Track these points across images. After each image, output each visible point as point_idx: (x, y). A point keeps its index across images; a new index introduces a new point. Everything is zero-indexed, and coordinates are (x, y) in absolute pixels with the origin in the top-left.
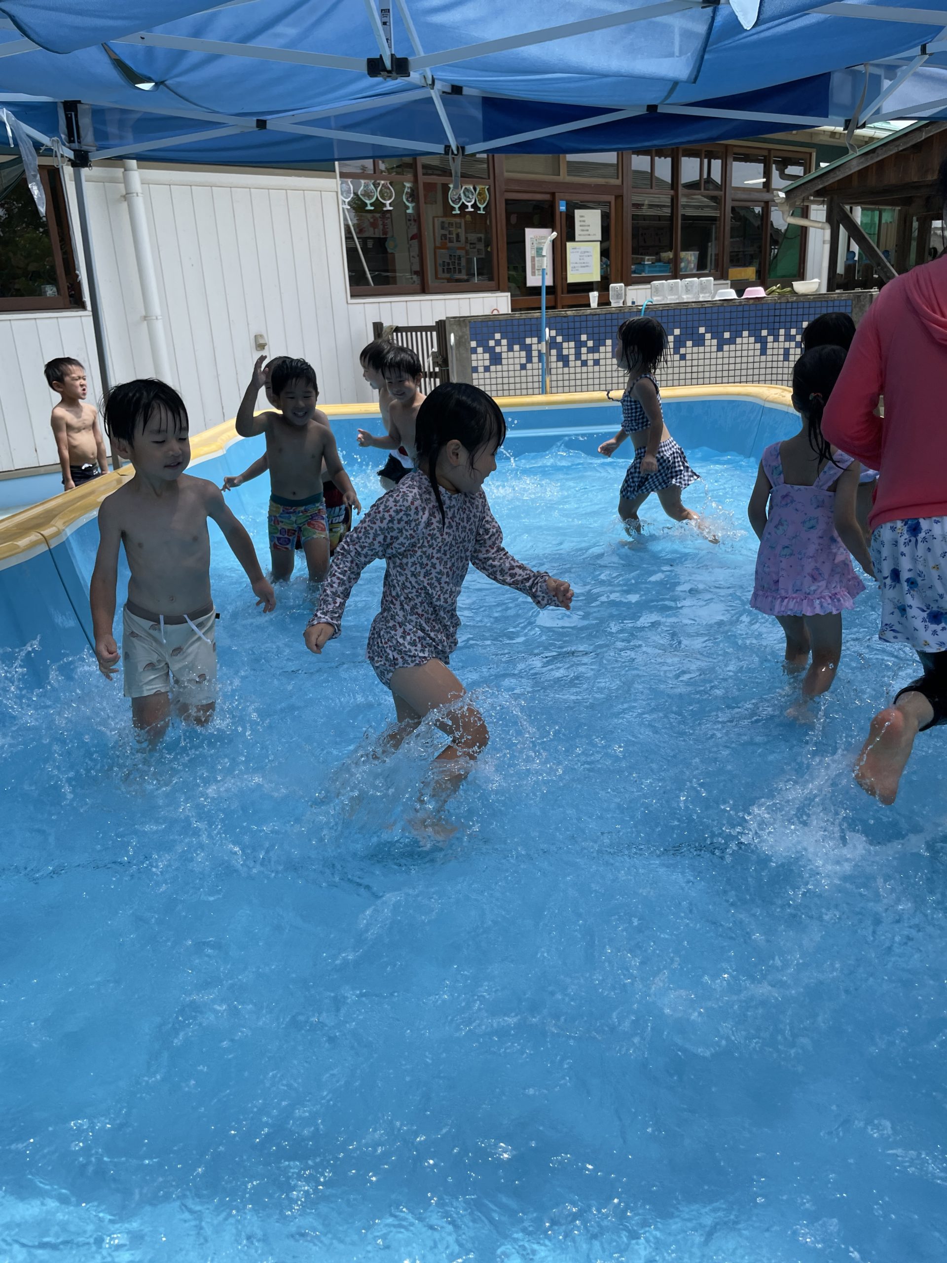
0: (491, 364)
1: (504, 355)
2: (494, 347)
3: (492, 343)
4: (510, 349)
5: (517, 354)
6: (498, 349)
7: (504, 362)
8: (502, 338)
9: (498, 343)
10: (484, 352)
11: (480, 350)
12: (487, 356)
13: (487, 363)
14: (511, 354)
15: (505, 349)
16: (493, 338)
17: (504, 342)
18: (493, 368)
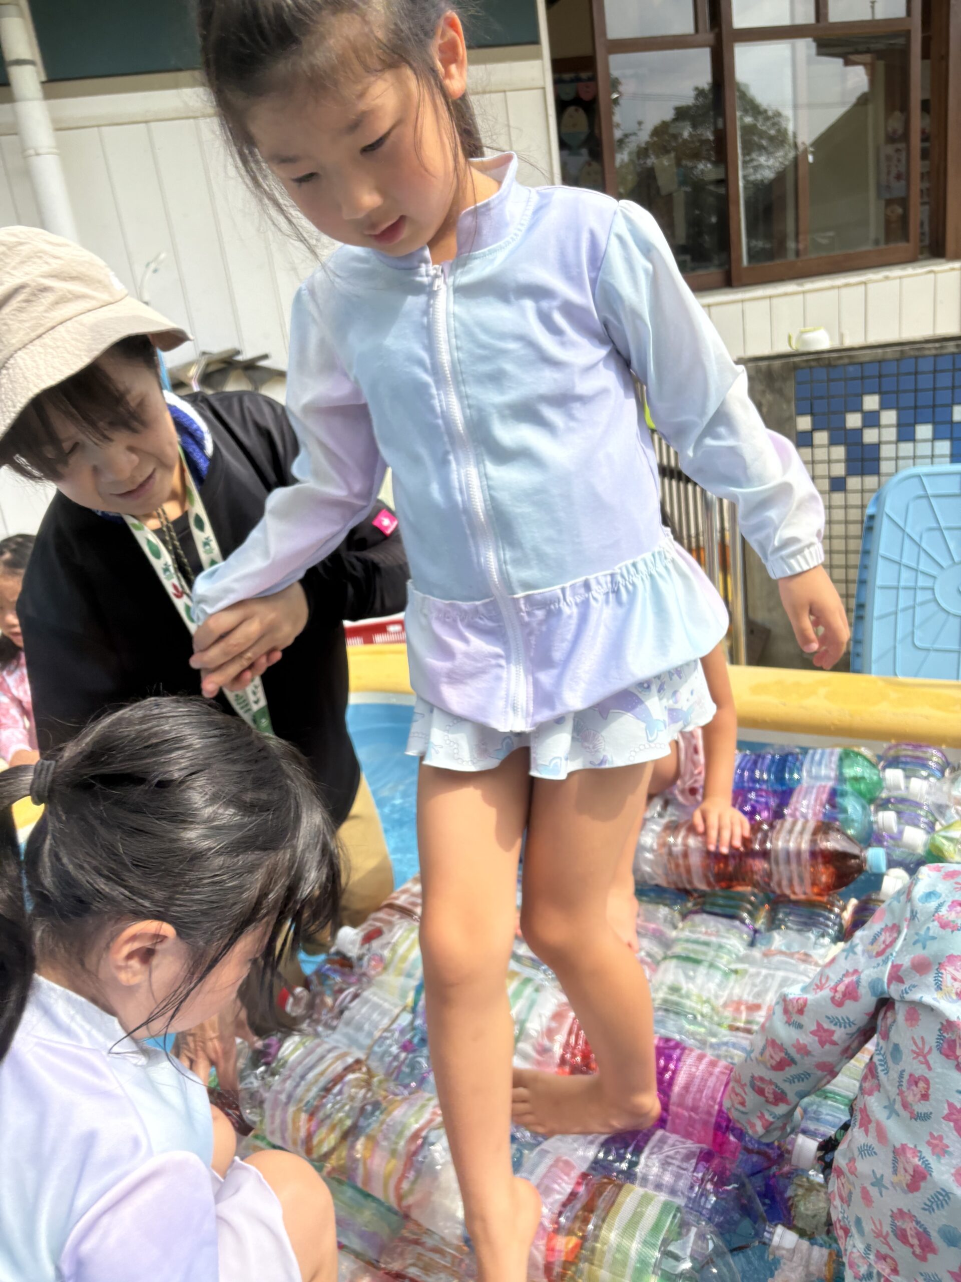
0: (850, 472)
1: (887, 451)
2: (859, 432)
3: (853, 420)
4: (905, 433)
5: (924, 449)
6: (870, 436)
7: (886, 467)
8: (884, 406)
9: (872, 419)
10: (833, 442)
11: (821, 437)
12: (839, 452)
13: (839, 470)
14: (906, 448)
15: (890, 434)
16: (859, 408)
17: (889, 417)
18: (853, 482)
